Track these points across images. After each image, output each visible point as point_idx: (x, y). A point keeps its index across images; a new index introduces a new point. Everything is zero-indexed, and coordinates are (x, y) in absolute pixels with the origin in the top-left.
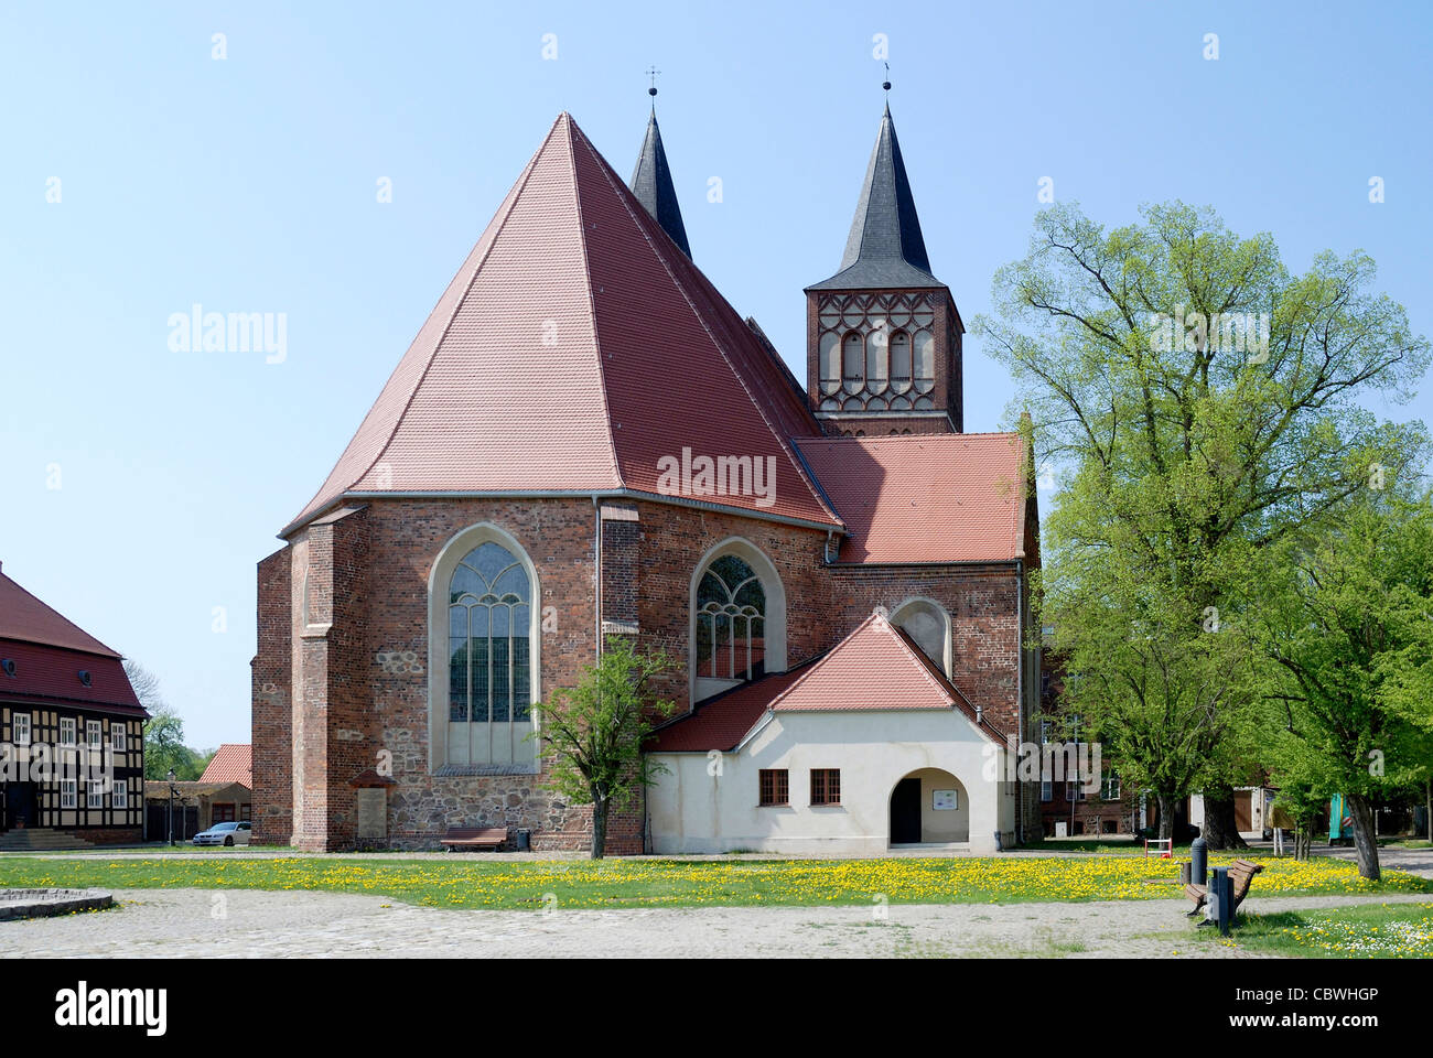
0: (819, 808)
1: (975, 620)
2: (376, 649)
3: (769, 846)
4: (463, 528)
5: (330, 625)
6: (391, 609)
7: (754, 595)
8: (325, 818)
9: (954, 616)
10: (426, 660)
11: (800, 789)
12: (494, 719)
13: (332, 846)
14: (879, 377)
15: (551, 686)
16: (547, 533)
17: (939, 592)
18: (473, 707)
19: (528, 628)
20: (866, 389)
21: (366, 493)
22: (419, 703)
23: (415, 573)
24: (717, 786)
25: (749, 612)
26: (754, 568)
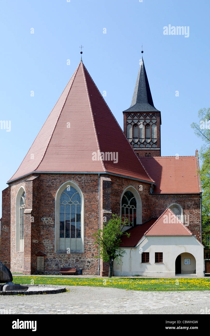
0: (157, 264)
1: (189, 210)
2: (41, 216)
3: (145, 274)
4: (64, 183)
5: (32, 210)
6: (45, 205)
7: (134, 203)
8: (30, 265)
9: (184, 209)
10: (54, 220)
11: (152, 258)
12: (71, 238)
13: (32, 273)
14: (142, 137)
15: (87, 228)
16: (86, 183)
17: (180, 202)
18: (66, 233)
19: (80, 211)
20: (139, 141)
21: (39, 172)
22: (53, 232)
23: (52, 195)
24: (131, 257)
25: (133, 207)
26: (134, 195)
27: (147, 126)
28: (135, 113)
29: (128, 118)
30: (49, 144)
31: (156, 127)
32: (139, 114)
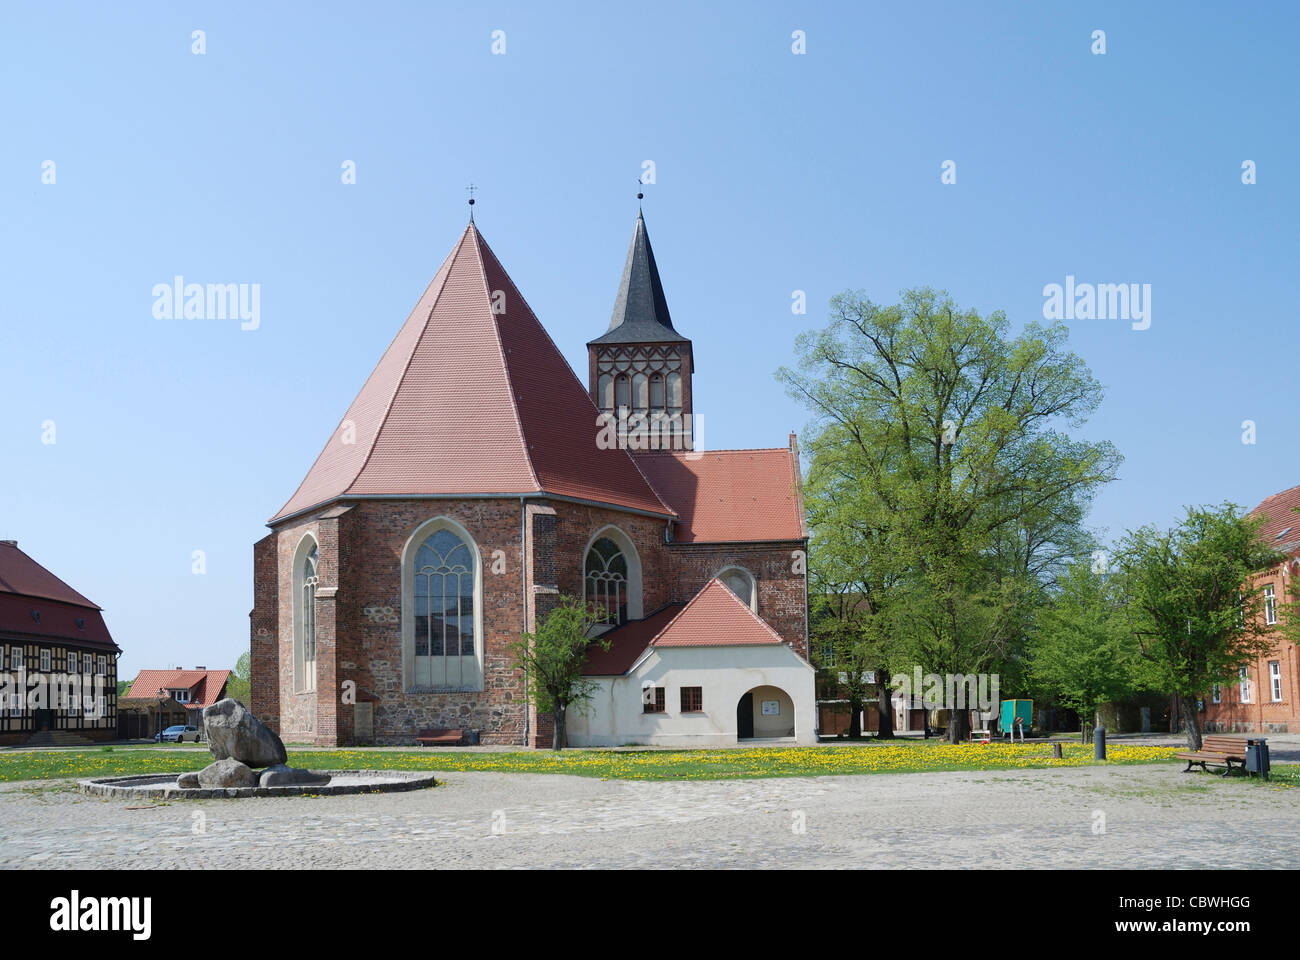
0: (687, 714)
1: (773, 582)
2: (363, 605)
3: (652, 741)
4: (426, 520)
5: (337, 588)
6: (374, 577)
7: (620, 566)
8: (334, 723)
9: (758, 579)
10: (400, 613)
11: (673, 701)
12: (447, 655)
13: (340, 743)
15: (491, 630)
16: (485, 522)
17: (747, 562)
18: (432, 645)
19: (471, 590)
21: (356, 496)
22: (396, 642)
23: (392, 551)
24: (613, 699)
25: (617, 577)
26: (620, 546)
27: (655, 377)
28: (621, 347)
29: (601, 360)
30: (382, 428)
31: (679, 380)
32: (631, 349)
